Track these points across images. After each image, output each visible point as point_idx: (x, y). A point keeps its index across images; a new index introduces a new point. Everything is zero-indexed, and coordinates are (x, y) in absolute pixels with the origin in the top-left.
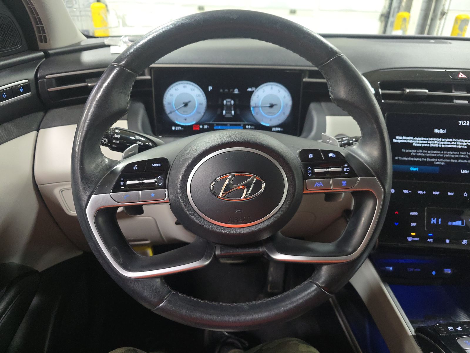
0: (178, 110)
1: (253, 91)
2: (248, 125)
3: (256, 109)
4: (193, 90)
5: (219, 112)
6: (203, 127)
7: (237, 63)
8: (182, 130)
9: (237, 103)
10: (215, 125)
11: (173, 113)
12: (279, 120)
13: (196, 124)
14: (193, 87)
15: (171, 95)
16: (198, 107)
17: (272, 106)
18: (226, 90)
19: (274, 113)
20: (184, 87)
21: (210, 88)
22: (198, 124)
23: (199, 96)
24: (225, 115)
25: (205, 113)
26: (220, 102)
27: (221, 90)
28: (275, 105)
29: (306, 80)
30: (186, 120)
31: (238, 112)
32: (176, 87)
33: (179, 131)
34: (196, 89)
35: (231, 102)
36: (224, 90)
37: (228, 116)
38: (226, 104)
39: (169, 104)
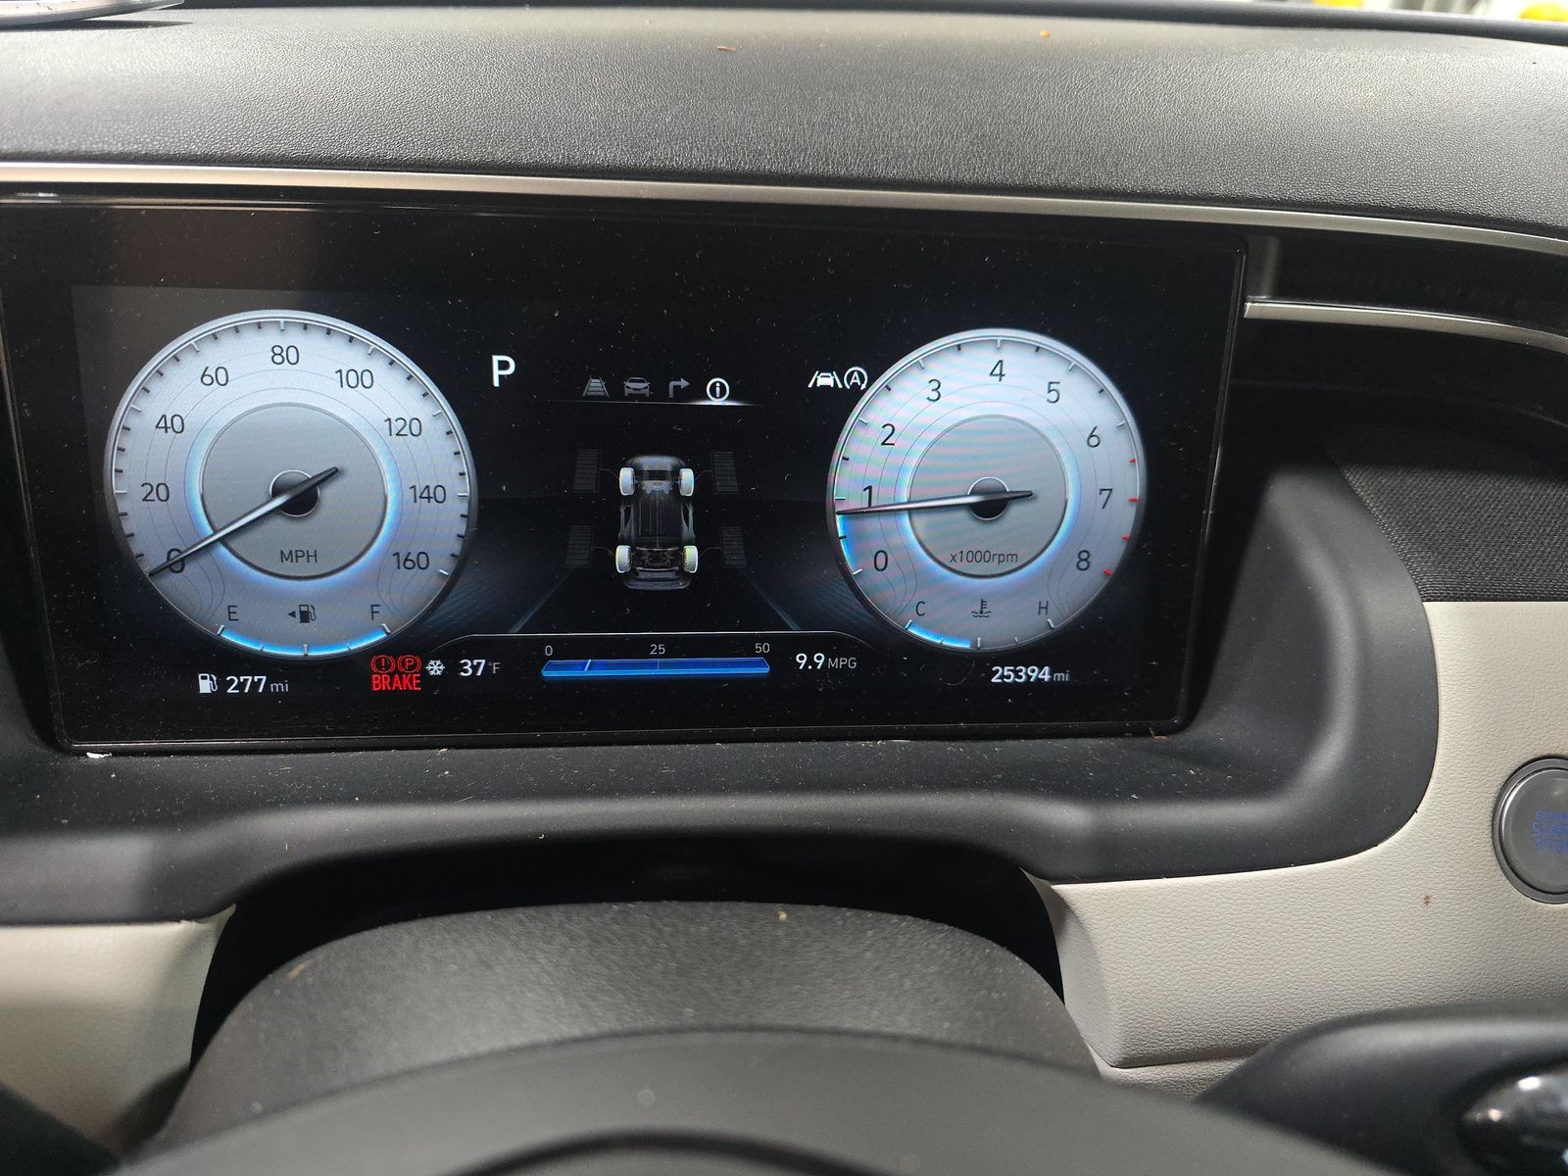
0: (233, 544)
1: (856, 393)
2: (810, 646)
3: (873, 524)
4: (360, 380)
5: (578, 556)
6: (452, 667)
7: (722, 163)
8: (280, 695)
9: (727, 482)
10: (548, 651)
11: (191, 569)
12: (1043, 608)
13: (391, 648)
14: (354, 358)
15: (164, 425)
16: (400, 513)
17: (991, 506)
18: (636, 386)
19: (1011, 562)
20: (280, 356)
21: (502, 367)
22: (407, 644)
23: (406, 429)
24: (632, 573)
25: (462, 562)
26: (584, 479)
27: (596, 385)
28: (1026, 496)
29: (1262, 307)
30: (305, 617)
31: (734, 556)
32: (213, 356)
33: (249, 701)
34: (378, 367)
35: (675, 474)
36: (615, 387)
37: (657, 580)
38: (637, 488)
39: (157, 492)
